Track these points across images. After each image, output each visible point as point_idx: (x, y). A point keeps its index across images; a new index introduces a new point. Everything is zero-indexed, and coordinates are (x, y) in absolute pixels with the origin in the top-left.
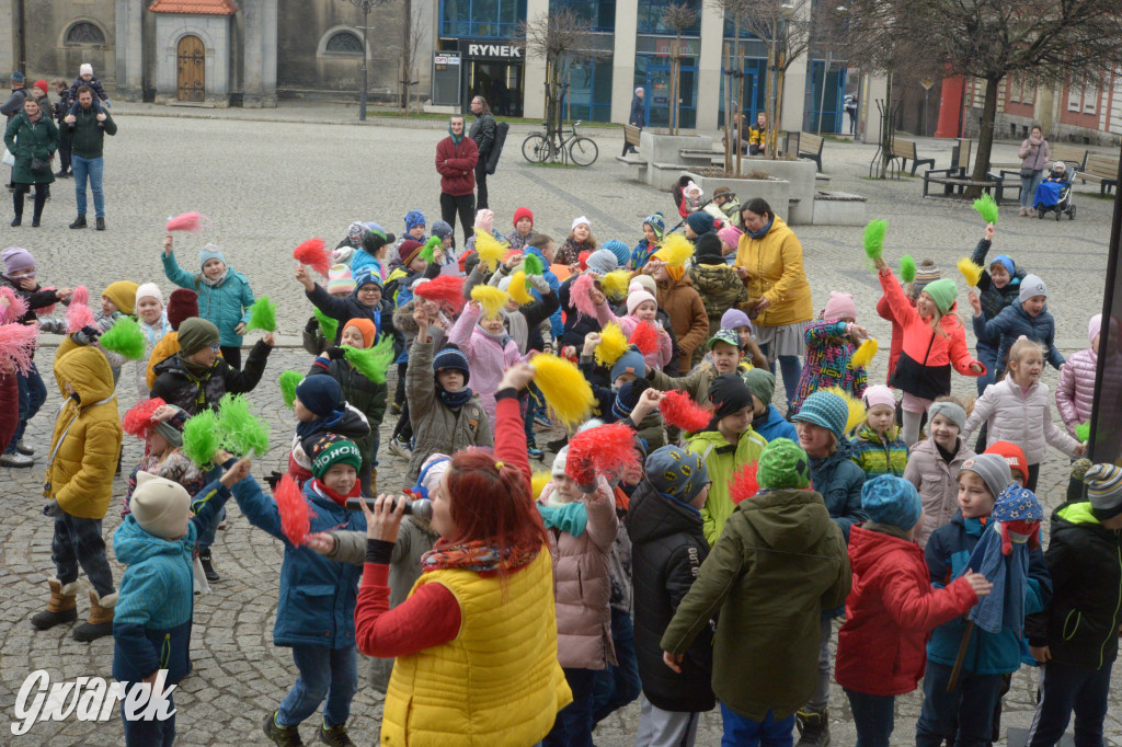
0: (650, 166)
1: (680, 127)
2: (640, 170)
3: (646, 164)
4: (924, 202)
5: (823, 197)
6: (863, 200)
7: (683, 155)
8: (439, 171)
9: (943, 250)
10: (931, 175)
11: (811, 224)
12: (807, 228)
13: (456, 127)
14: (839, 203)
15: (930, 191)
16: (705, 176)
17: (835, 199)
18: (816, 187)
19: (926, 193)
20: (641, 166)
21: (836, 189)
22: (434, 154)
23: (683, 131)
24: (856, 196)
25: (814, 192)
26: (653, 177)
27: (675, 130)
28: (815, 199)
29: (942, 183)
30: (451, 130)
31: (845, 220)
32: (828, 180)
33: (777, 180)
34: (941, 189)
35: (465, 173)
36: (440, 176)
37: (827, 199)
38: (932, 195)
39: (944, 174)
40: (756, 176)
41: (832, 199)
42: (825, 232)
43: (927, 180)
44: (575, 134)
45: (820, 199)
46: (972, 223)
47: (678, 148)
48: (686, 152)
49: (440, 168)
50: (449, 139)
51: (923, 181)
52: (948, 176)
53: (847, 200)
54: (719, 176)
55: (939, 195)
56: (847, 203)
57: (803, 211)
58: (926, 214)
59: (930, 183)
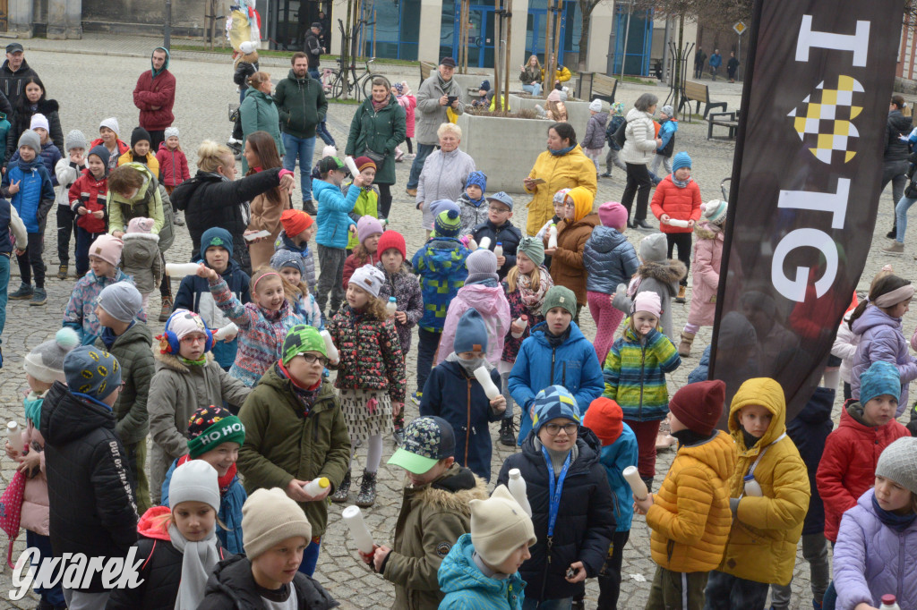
1: (469, 66)
4: (708, 144)
7: (471, 93)
9: (711, 191)
10: (715, 118)
15: (714, 134)
16: (473, 114)
19: (710, 135)
23: (471, 70)
27: (463, 69)
29: (727, 126)
34: (725, 132)
38: (716, 138)
39: (729, 117)
40: (525, 115)
43: (712, 123)
44: (368, 71)
47: (467, 87)
48: (474, 91)
51: (707, 123)
52: (733, 119)
55: (724, 138)
58: (706, 157)
59: (715, 127)
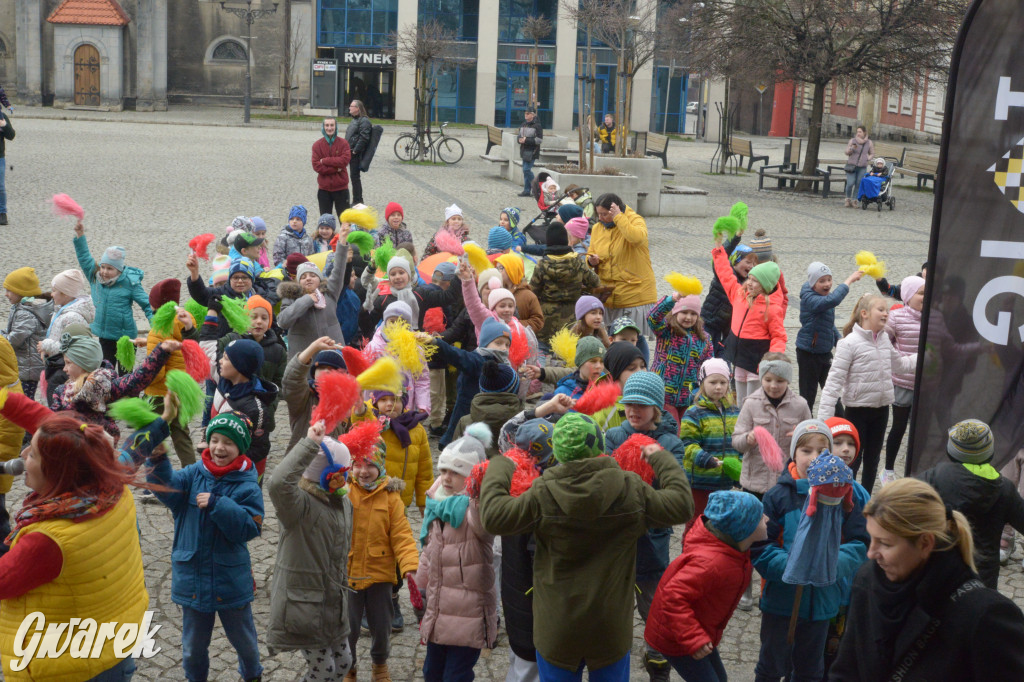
0: (511, 164)
2: (502, 166)
3: (507, 162)
4: (760, 195)
5: (669, 191)
6: (704, 194)
8: (316, 170)
10: (765, 170)
11: (658, 216)
12: (654, 220)
13: (330, 128)
14: (683, 196)
15: (764, 186)
16: (561, 172)
17: (680, 193)
18: (663, 181)
19: (761, 186)
20: (503, 164)
21: (681, 183)
22: (310, 153)
24: (699, 190)
25: (660, 186)
26: (514, 174)
28: (661, 192)
29: (776, 177)
30: (324, 132)
31: (689, 213)
32: (672, 175)
33: (627, 176)
34: (774, 183)
35: (340, 170)
36: (316, 175)
37: (672, 193)
38: (766, 189)
39: (778, 169)
40: (607, 172)
41: (676, 193)
42: (671, 223)
43: (762, 175)
44: (442, 135)
45: (666, 193)
46: (802, 213)
49: (316, 166)
50: (323, 140)
51: (758, 176)
52: (781, 172)
53: (690, 193)
54: (573, 172)
55: (773, 189)
56: (690, 197)
57: (651, 204)
58: (761, 206)
59: (765, 178)
